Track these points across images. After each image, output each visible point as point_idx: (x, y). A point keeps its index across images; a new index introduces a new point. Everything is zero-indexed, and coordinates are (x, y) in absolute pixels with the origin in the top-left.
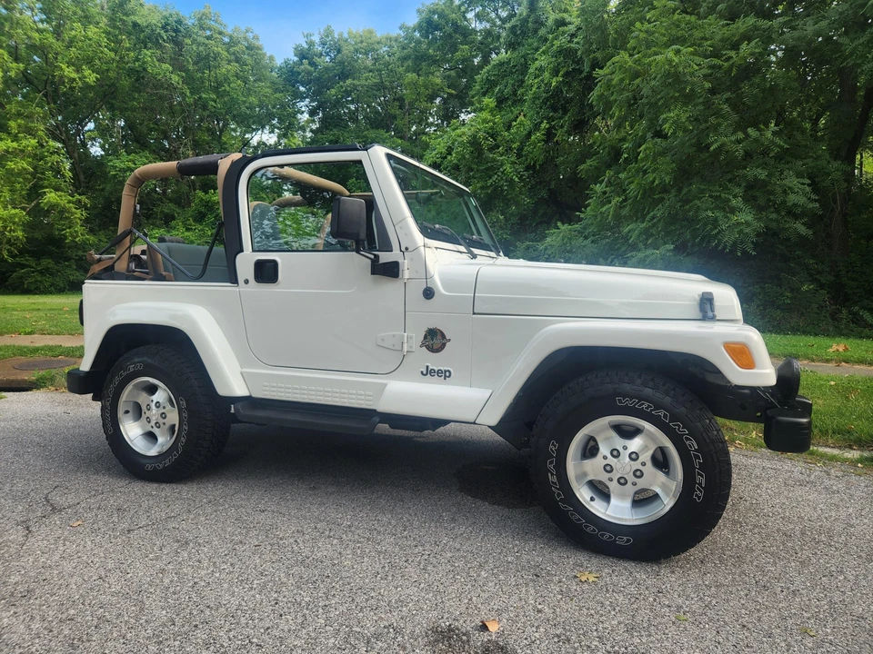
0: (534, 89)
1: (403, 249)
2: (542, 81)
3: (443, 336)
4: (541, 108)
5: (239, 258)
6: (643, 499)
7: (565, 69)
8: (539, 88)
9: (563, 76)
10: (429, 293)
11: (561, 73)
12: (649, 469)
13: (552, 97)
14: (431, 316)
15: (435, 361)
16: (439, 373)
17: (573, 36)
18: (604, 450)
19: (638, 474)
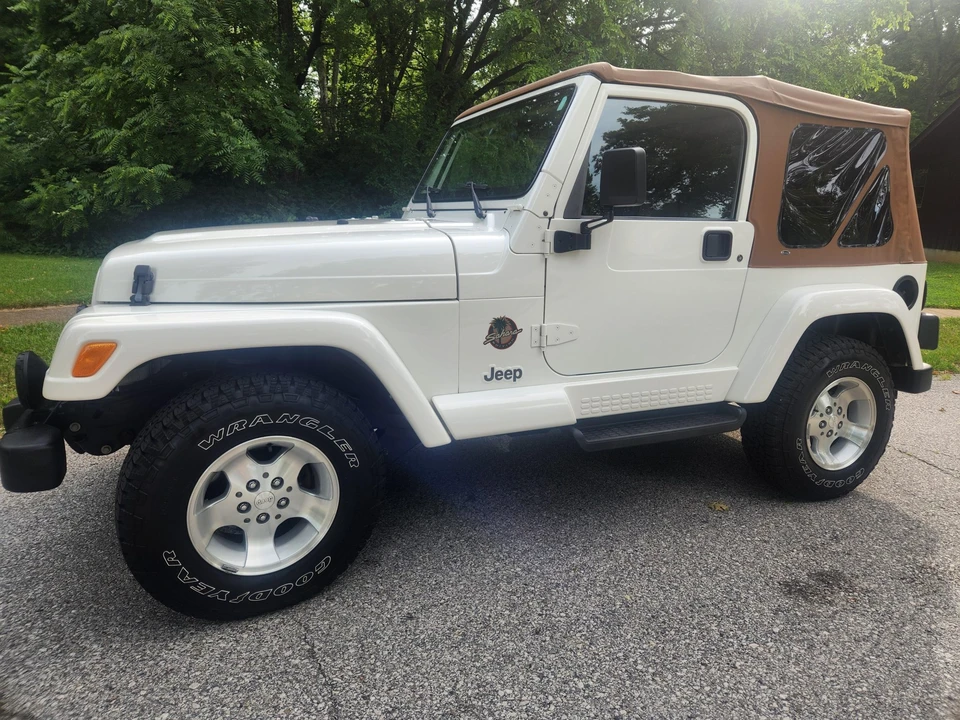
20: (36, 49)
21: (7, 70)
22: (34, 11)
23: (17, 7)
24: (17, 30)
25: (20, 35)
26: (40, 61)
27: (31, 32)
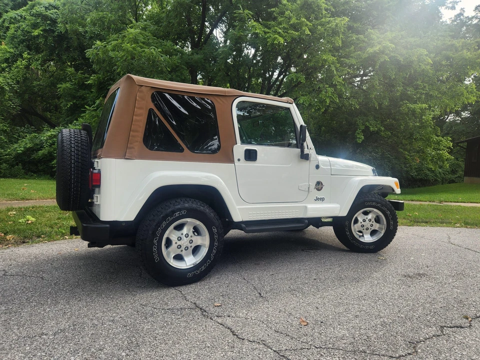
0: (12, 31)
1: (309, 148)
2: (19, 28)
3: (322, 184)
4: (19, 45)
5: (235, 147)
6: (373, 233)
7: (44, 28)
8: (15, 31)
9: (41, 30)
10: (317, 167)
11: (41, 28)
12: (374, 223)
13: (28, 40)
14: (318, 176)
15: (320, 194)
16: (321, 199)
17: (46, 8)
18: (360, 219)
19: (372, 225)
20: (98, 99)
21: (85, 108)
22: (95, 84)
23: (88, 82)
24: (86, 92)
25: (88, 94)
26: (99, 104)
27: (92, 92)
